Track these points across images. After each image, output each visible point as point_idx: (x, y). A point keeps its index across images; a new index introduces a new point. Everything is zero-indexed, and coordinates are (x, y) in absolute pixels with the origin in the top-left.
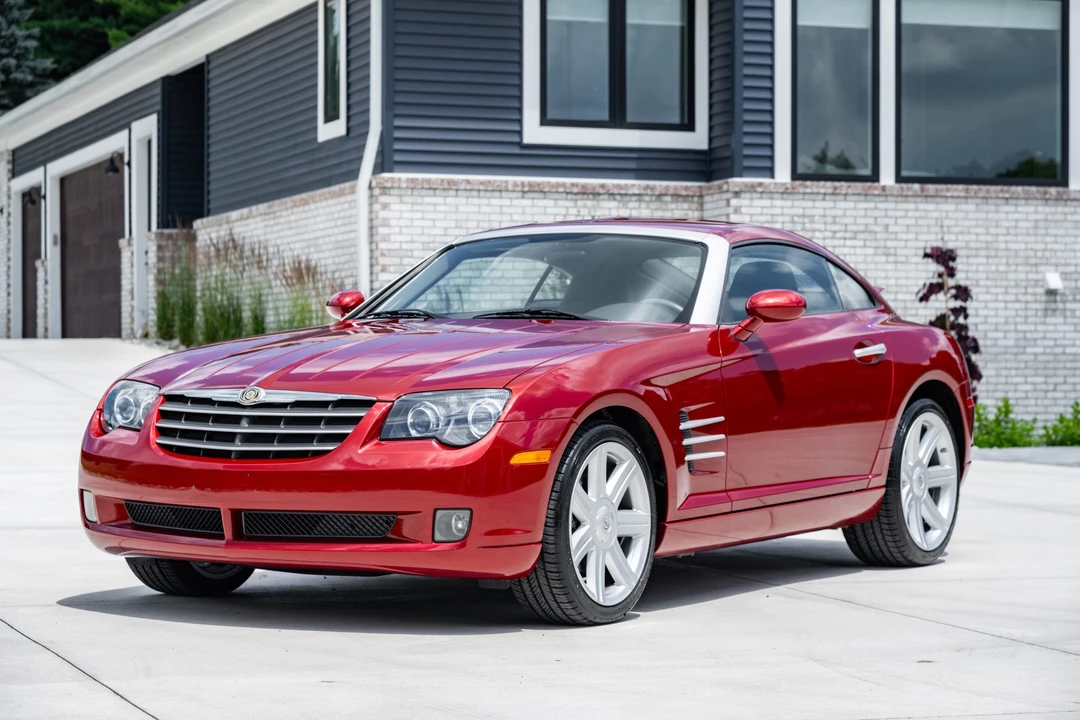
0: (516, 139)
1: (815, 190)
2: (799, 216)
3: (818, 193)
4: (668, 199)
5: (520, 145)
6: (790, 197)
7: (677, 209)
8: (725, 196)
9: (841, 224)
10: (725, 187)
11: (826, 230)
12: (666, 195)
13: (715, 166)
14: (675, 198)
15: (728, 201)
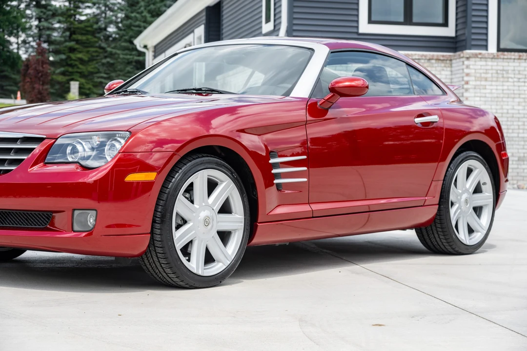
0: (355, 30)
1: (509, 57)
2: (500, 70)
3: (511, 59)
4: (433, 61)
5: (358, 33)
6: (496, 60)
7: (438, 66)
8: (462, 60)
9: (522, 75)
10: (462, 55)
11: (515, 77)
12: (432, 59)
13: (458, 45)
14: (437, 61)
15: (463, 62)
